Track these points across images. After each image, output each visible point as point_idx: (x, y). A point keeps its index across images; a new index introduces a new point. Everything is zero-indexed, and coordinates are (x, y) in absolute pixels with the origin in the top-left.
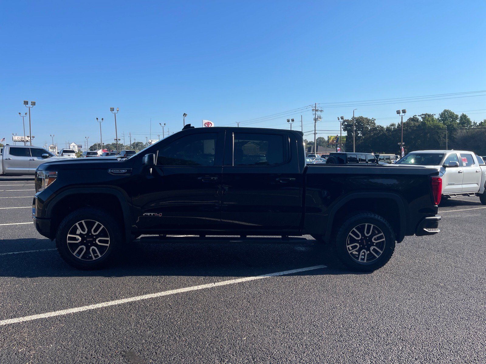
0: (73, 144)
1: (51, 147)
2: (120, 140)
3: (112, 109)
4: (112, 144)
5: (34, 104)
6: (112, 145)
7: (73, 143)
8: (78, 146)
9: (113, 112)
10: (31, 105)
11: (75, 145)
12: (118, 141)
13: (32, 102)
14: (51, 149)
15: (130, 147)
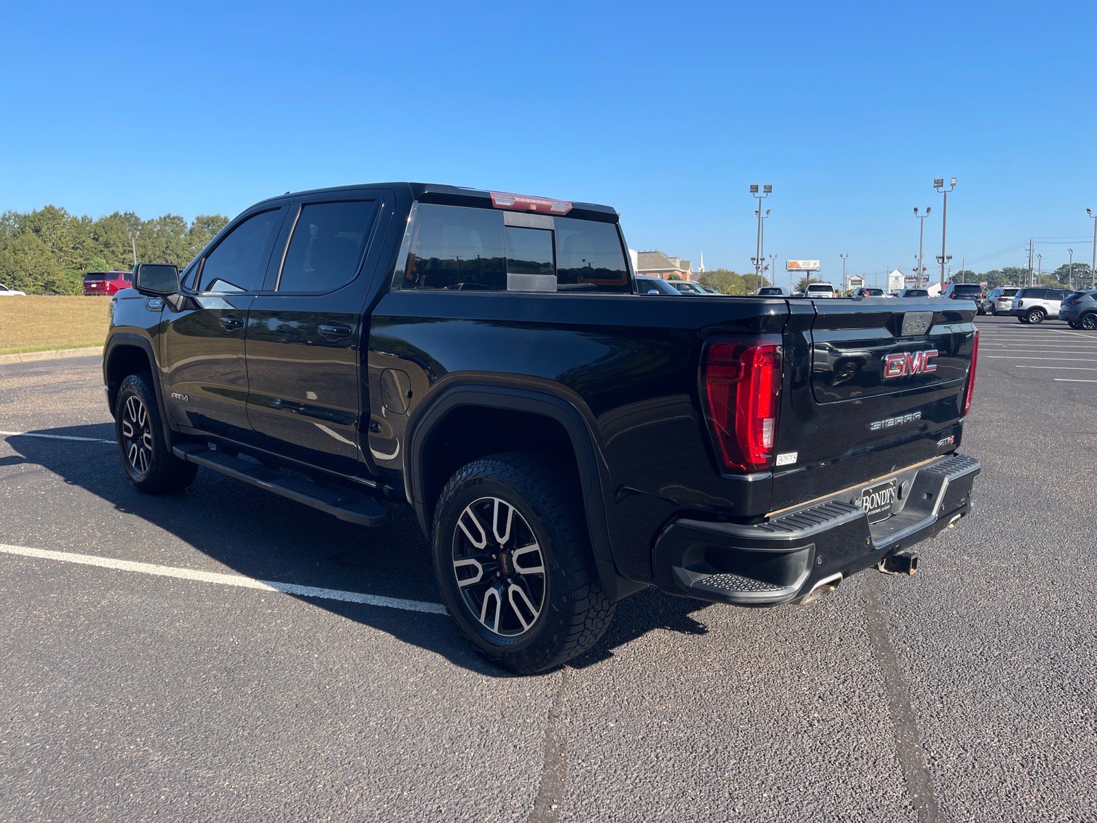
0: (896, 273)
1: (852, 281)
2: (951, 258)
3: (939, 183)
4: (1004, 269)
5: (768, 189)
6: (1002, 272)
7: (896, 271)
8: (906, 278)
9: (941, 189)
10: (764, 192)
11: (900, 274)
12: (946, 260)
13: (765, 186)
14: (852, 284)
15: (1053, 276)
